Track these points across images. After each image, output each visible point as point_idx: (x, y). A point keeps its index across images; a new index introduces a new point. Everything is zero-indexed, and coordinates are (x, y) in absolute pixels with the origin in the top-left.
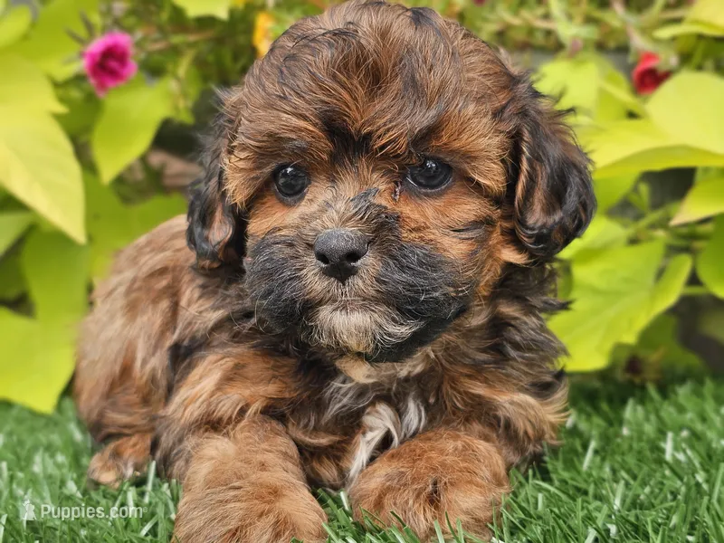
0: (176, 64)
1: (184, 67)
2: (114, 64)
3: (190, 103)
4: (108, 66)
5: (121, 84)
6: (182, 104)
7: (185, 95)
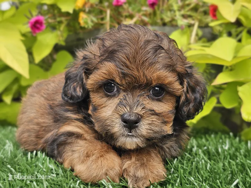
0: (60, 27)
1: (63, 27)
2: (38, 26)
3: (64, 39)
4: (36, 26)
5: (41, 32)
6: (61, 39)
7: (62, 36)
